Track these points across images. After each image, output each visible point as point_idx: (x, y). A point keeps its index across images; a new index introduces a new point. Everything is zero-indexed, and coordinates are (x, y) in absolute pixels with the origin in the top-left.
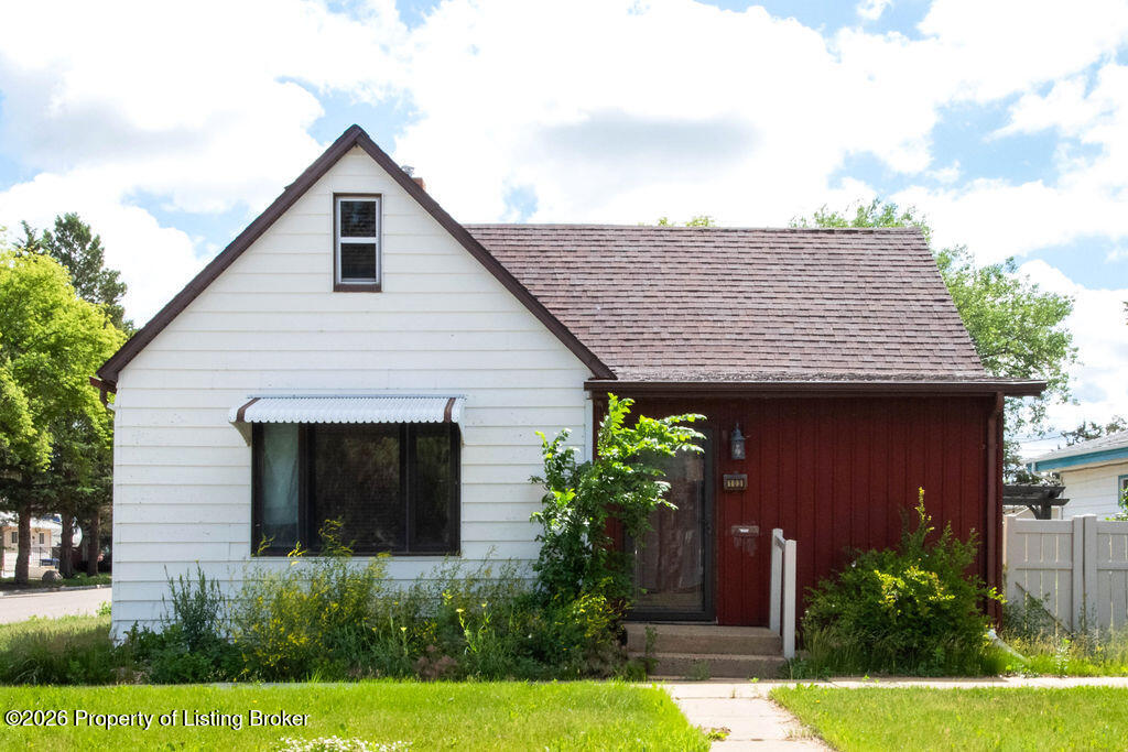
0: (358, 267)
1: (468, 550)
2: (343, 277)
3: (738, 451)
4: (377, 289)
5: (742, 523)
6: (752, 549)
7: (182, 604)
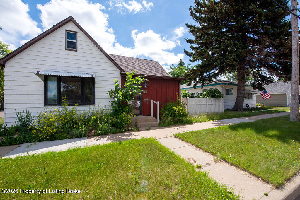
0: (71, 46)
1: (96, 104)
2: (68, 47)
3: (146, 86)
4: (76, 51)
5: (146, 99)
6: (147, 103)
7: (21, 119)
